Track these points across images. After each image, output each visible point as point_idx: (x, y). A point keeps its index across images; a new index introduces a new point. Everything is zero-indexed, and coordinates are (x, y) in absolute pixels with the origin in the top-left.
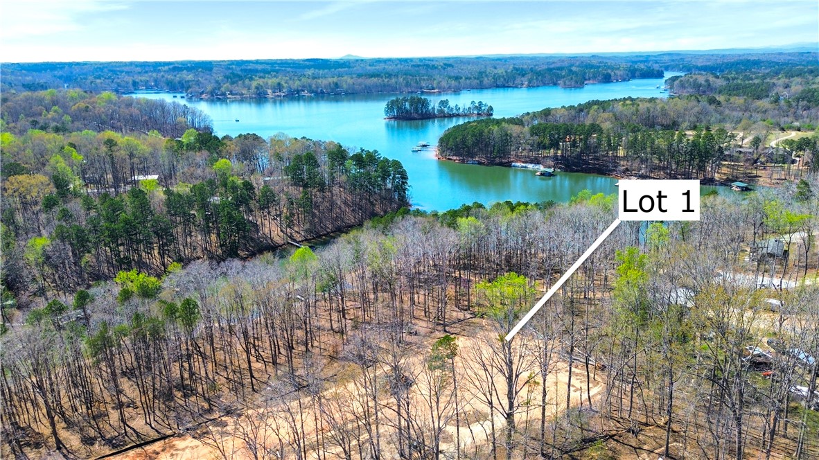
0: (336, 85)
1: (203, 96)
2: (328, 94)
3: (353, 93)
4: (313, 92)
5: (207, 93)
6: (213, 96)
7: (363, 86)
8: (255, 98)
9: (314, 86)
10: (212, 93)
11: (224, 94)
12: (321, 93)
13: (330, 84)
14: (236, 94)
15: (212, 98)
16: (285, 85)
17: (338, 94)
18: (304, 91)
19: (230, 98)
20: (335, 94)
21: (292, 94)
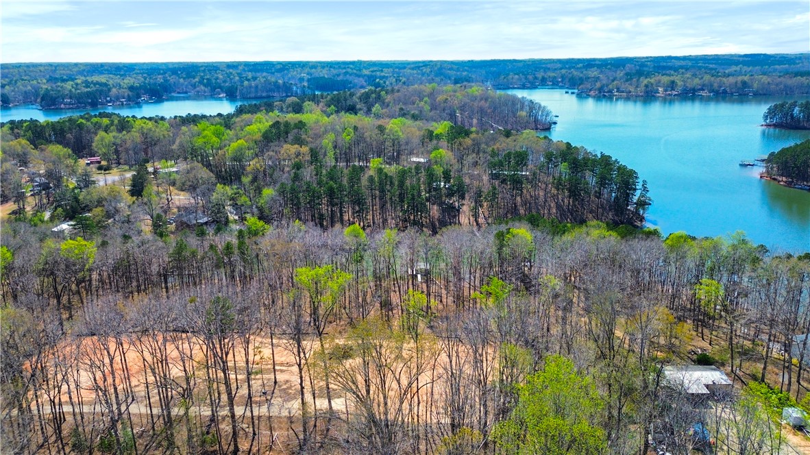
0: (744, 83)
1: (592, 93)
2: (732, 94)
3: (764, 94)
4: (713, 91)
5: (595, 90)
6: (600, 92)
7: (782, 86)
8: (642, 96)
9: (716, 85)
10: (600, 90)
11: (610, 91)
12: (723, 93)
13: (736, 83)
14: (623, 92)
15: (599, 95)
16: (680, 83)
17: (745, 95)
18: (703, 90)
19: (616, 95)
20: (740, 95)
21: (686, 93)
